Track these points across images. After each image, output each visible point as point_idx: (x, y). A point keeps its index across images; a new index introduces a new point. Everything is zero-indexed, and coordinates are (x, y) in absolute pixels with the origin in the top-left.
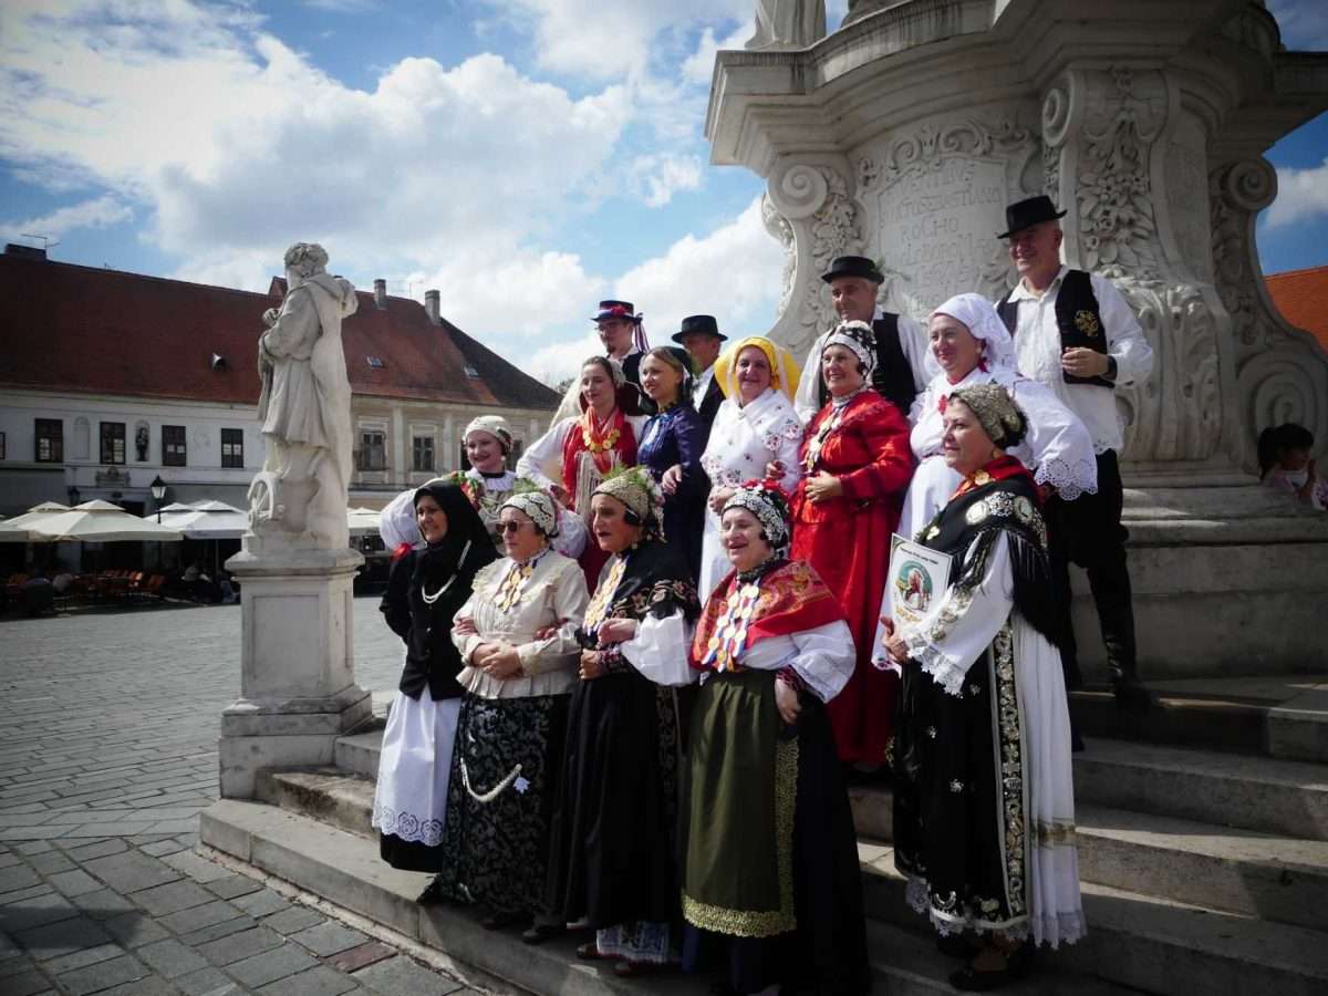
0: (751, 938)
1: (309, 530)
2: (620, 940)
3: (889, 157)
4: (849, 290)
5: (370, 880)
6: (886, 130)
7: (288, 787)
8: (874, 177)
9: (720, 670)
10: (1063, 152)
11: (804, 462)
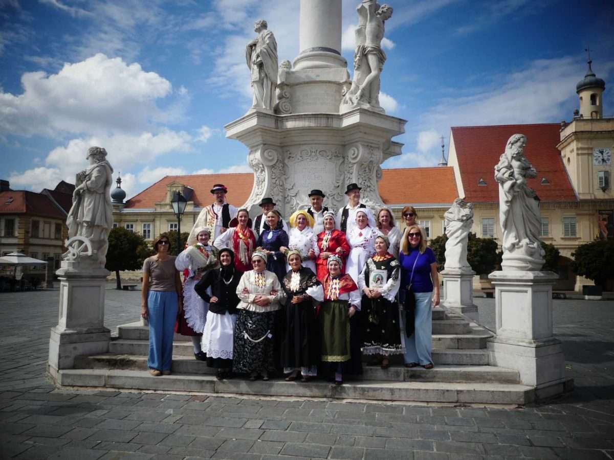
1: (99, 261)
3: (300, 152)
4: (317, 199)
6: (300, 144)
7: (99, 360)
8: (293, 157)
11: (322, 247)
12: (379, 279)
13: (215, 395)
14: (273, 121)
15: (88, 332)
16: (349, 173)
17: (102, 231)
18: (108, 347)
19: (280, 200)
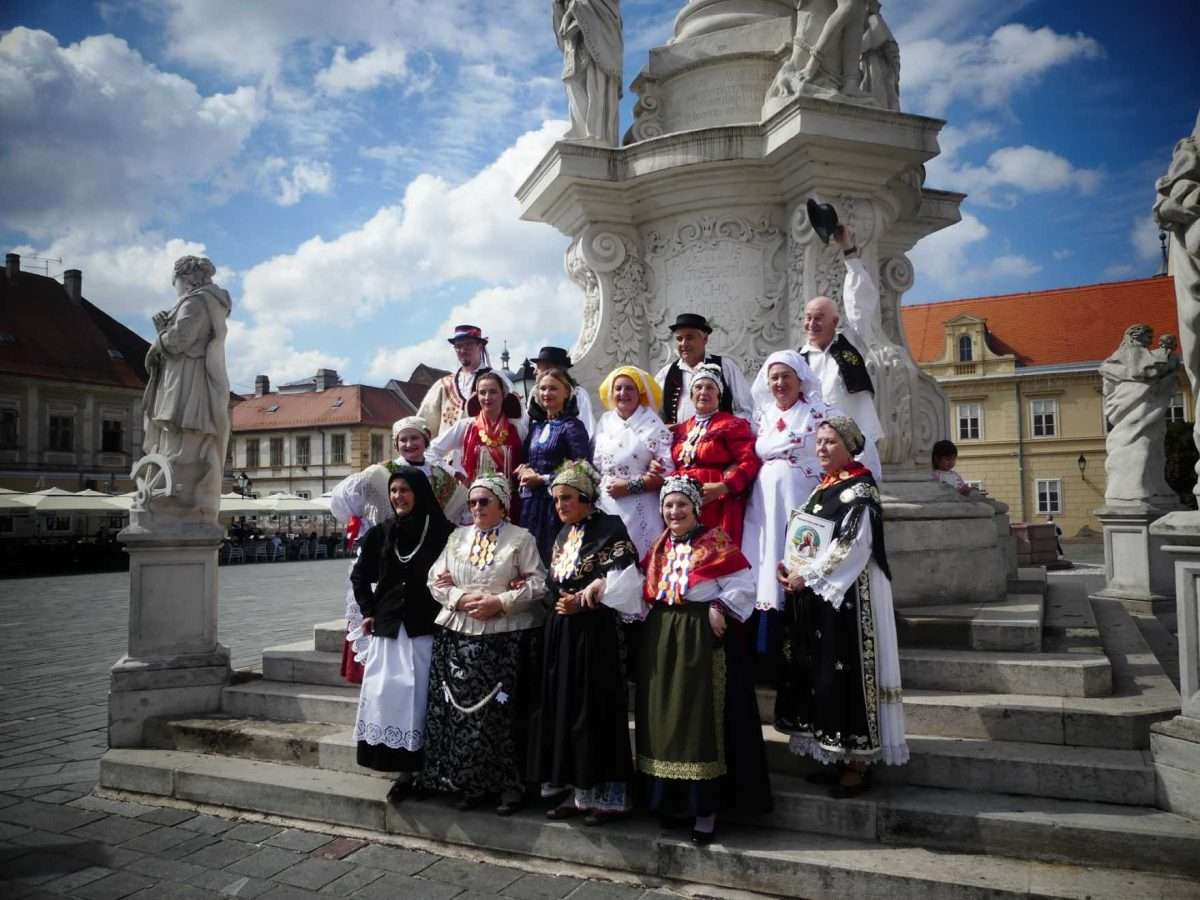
0: (702, 780)
1: (197, 508)
2: (593, 797)
3: (676, 235)
4: (689, 338)
5: (328, 792)
6: (673, 215)
7: (186, 731)
8: (662, 247)
9: (670, 603)
10: (808, 249)
11: (680, 459)
12: (807, 543)
13: (385, 839)
14: (605, 163)
15: (176, 666)
16: (795, 270)
17: (205, 440)
18: (220, 699)
19: (636, 350)
